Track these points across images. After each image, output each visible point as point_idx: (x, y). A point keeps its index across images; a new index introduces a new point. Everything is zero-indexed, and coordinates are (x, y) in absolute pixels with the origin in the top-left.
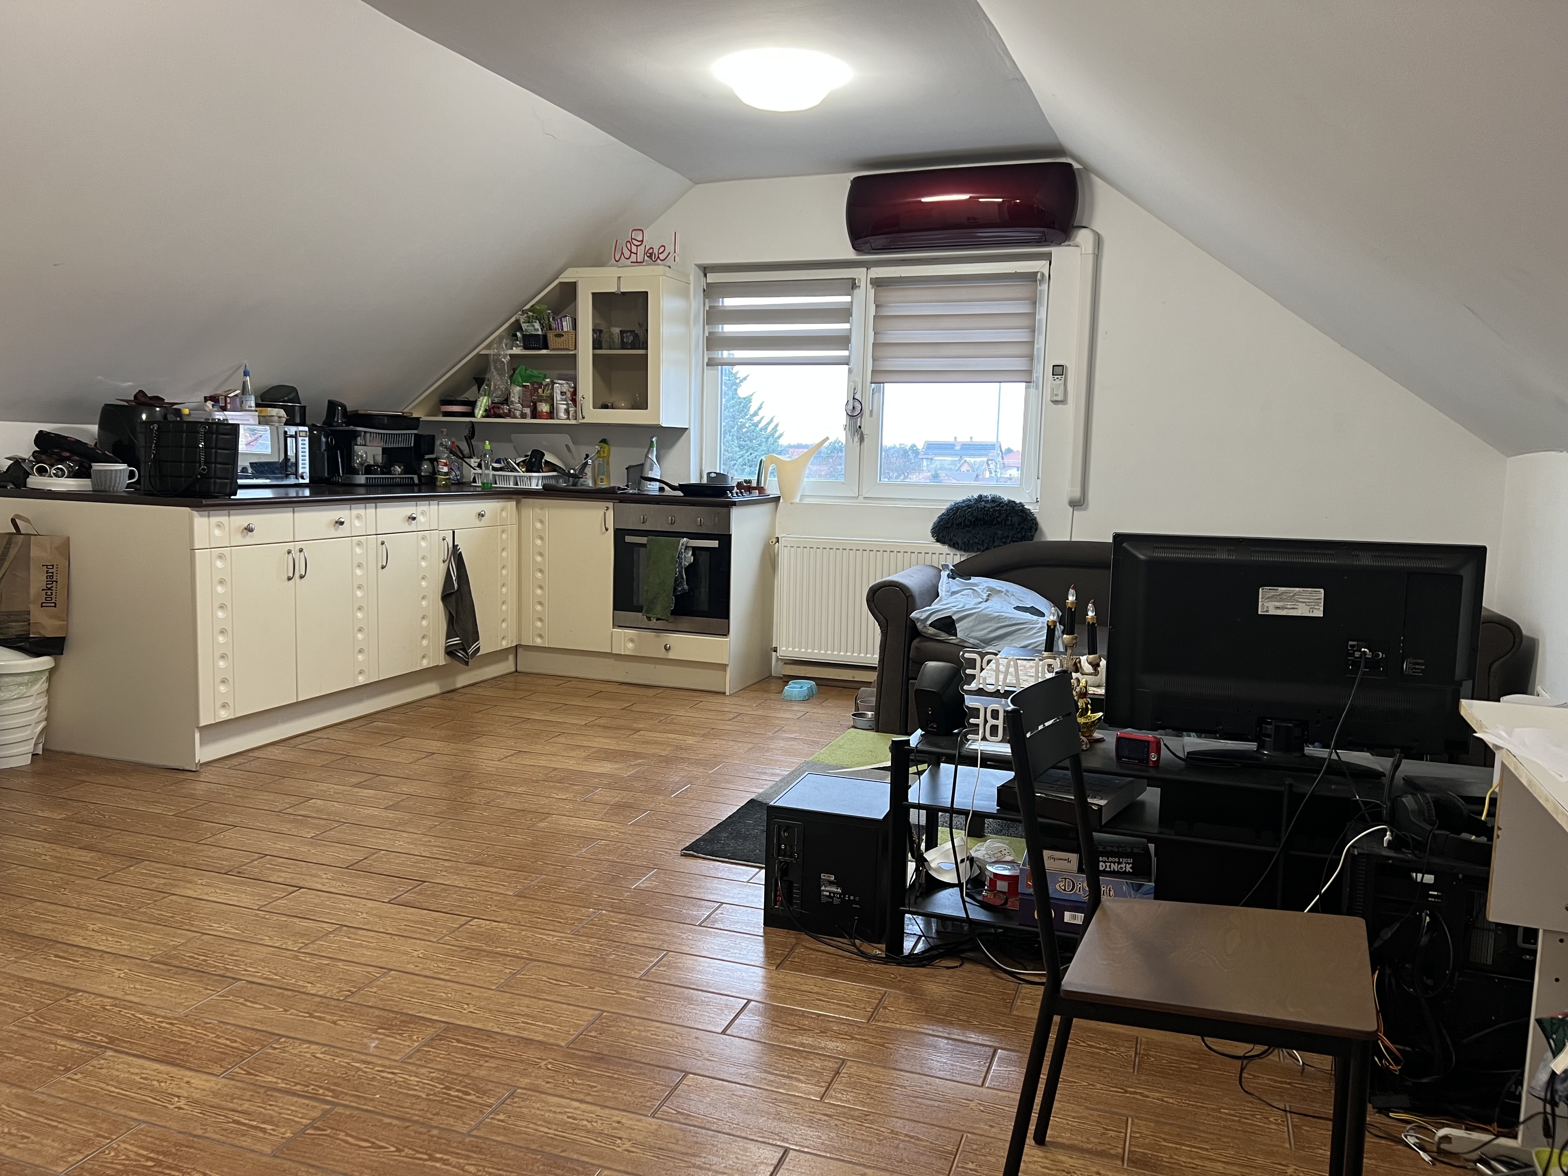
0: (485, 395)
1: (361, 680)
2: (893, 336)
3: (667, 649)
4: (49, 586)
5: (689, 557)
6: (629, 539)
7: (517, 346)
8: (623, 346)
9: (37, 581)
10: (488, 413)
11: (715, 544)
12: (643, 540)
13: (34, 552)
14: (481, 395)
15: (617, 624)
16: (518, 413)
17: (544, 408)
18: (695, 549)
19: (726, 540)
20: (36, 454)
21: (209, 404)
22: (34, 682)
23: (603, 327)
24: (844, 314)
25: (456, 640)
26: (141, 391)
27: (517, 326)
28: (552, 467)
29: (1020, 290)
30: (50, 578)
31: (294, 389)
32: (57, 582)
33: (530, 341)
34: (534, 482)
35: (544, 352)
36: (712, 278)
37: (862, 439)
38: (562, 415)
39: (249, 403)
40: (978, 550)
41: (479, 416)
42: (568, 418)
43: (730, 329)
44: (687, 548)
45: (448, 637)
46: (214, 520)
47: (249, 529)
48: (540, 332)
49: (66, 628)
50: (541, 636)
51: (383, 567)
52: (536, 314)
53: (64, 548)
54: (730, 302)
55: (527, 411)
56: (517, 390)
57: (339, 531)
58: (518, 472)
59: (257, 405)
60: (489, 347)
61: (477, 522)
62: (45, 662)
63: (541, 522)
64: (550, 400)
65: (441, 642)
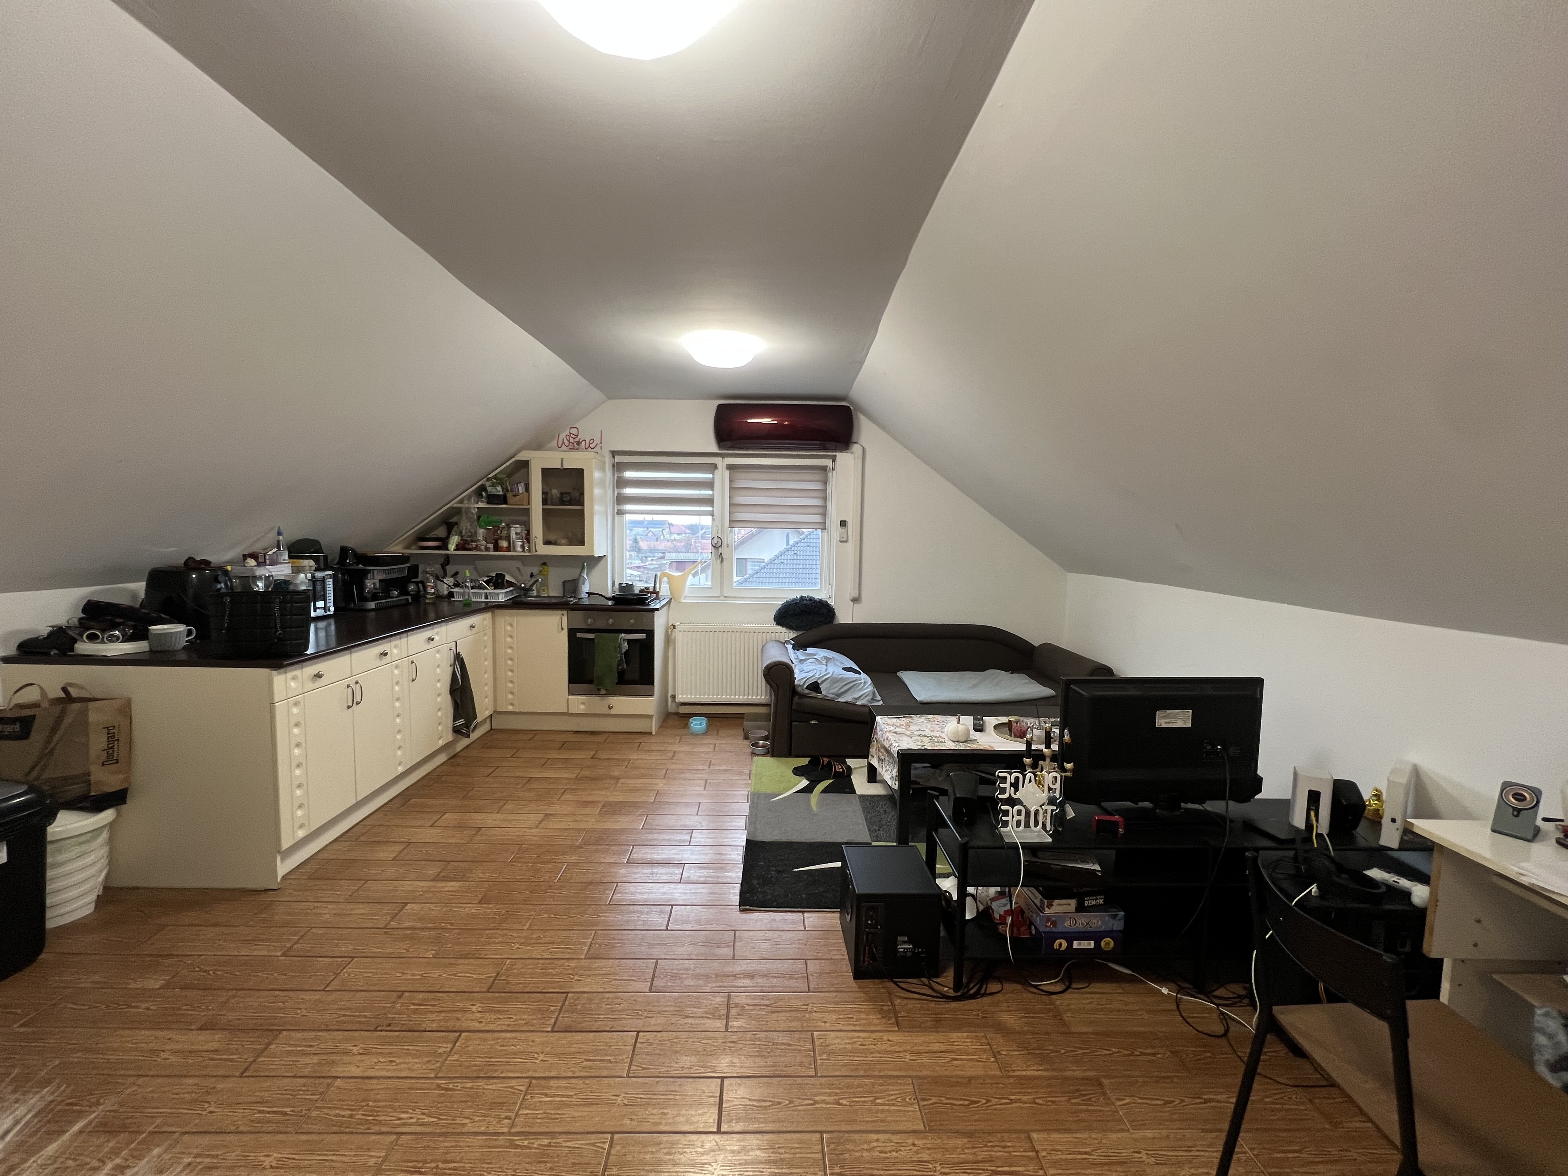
0: (456, 535)
1: (400, 769)
2: (740, 499)
3: (610, 708)
4: (110, 746)
5: (625, 645)
6: (579, 635)
7: (482, 502)
8: (562, 503)
9: (98, 743)
10: (458, 548)
11: (643, 636)
12: (591, 636)
13: (93, 717)
14: (453, 535)
15: (571, 693)
16: (483, 547)
17: (504, 544)
18: (630, 641)
19: (650, 634)
20: (83, 621)
21: (252, 562)
22: (94, 838)
23: (547, 490)
24: (710, 485)
25: (461, 722)
26: (190, 558)
27: (483, 488)
28: (510, 584)
29: (818, 476)
30: (112, 738)
31: (318, 542)
32: (118, 740)
33: (492, 499)
34: (500, 596)
35: (504, 506)
36: (618, 459)
37: (722, 561)
38: (519, 549)
39: (283, 558)
40: (805, 630)
41: (452, 549)
42: (523, 551)
43: (629, 491)
44: (624, 640)
45: (455, 719)
46: (290, 675)
47: (319, 676)
48: (501, 493)
49: (127, 779)
50: (512, 704)
51: (413, 680)
52: (498, 480)
53: (126, 709)
54: (629, 474)
55: (491, 546)
56: (481, 531)
57: (383, 660)
58: (488, 589)
59: (290, 557)
60: (461, 501)
61: (469, 633)
62: (108, 815)
63: (511, 625)
64: (508, 538)
65: (449, 722)
